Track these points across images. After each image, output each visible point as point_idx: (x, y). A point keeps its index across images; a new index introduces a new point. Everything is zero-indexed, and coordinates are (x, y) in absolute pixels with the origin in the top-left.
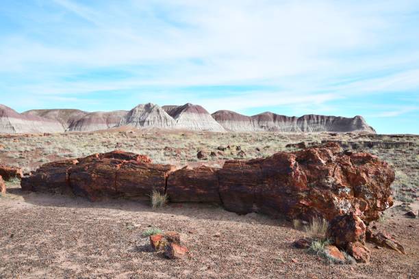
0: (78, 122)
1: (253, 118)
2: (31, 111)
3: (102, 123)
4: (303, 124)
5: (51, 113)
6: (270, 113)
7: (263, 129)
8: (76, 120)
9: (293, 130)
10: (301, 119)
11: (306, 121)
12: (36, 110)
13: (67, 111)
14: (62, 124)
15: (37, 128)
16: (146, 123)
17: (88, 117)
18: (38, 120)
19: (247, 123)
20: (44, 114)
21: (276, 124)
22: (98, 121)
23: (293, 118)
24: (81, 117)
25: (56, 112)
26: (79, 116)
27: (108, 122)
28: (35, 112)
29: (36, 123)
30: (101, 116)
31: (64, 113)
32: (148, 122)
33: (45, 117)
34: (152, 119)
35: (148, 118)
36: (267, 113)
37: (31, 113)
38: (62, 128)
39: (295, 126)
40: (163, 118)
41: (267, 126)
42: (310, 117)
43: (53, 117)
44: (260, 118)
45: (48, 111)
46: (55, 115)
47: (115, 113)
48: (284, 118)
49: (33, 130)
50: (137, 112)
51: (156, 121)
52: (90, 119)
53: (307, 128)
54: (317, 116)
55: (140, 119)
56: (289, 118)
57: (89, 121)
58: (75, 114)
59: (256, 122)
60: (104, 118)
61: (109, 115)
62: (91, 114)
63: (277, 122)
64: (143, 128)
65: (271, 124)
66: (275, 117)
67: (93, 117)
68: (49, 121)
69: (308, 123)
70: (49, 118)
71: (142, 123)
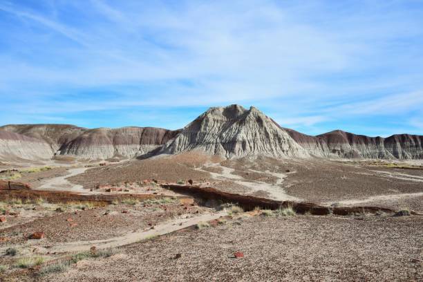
0: (73, 142)
1: (319, 139)
2: (7, 126)
3: (108, 143)
4: (395, 147)
5: (36, 129)
6: (342, 132)
7: (337, 155)
8: (70, 140)
9: (381, 156)
10: (390, 141)
11: (398, 144)
12: (13, 126)
13: (57, 127)
14: (51, 144)
15: (12, 150)
16: (238, 146)
17: (87, 135)
18: (15, 138)
19: (313, 145)
20: (25, 131)
21: (354, 148)
22: (101, 140)
23: (378, 139)
24: (78, 134)
25: (41, 129)
26: (74, 133)
27: (115, 142)
28: (12, 129)
29: (11, 143)
30: (105, 134)
31: (53, 130)
32: (244, 144)
33: (27, 135)
34: (250, 137)
35: (242, 136)
36: (338, 131)
37: (6, 129)
38: (50, 150)
39: (384, 150)
40: (271, 136)
41: (342, 151)
42: (403, 138)
43: (37, 134)
44: (330, 139)
45: (31, 127)
46: (41, 132)
47: (124, 130)
48: (364, 139)
49: (6, 153)
50: (211, 122)
51: (259, 143)
52: (90, 138)
53: (403, 154)
54: (414, 137)
55: (221, 136)
56: (372, 139)
57: (89, 141)
58: (69, 132)
59: (325, 145)
60: (110, 137)
61: (116, 132)
62: (90, 131)
63: (354, 145)
64: (233, 157)
65: (347, 147)
66: (351, 138)
67: (95, 137)
68: (33, 141)
69: (402, 146)
70: (31, 136)
71: (230, 145)
